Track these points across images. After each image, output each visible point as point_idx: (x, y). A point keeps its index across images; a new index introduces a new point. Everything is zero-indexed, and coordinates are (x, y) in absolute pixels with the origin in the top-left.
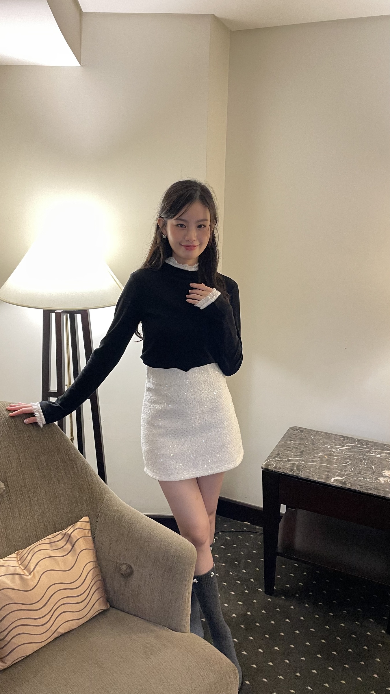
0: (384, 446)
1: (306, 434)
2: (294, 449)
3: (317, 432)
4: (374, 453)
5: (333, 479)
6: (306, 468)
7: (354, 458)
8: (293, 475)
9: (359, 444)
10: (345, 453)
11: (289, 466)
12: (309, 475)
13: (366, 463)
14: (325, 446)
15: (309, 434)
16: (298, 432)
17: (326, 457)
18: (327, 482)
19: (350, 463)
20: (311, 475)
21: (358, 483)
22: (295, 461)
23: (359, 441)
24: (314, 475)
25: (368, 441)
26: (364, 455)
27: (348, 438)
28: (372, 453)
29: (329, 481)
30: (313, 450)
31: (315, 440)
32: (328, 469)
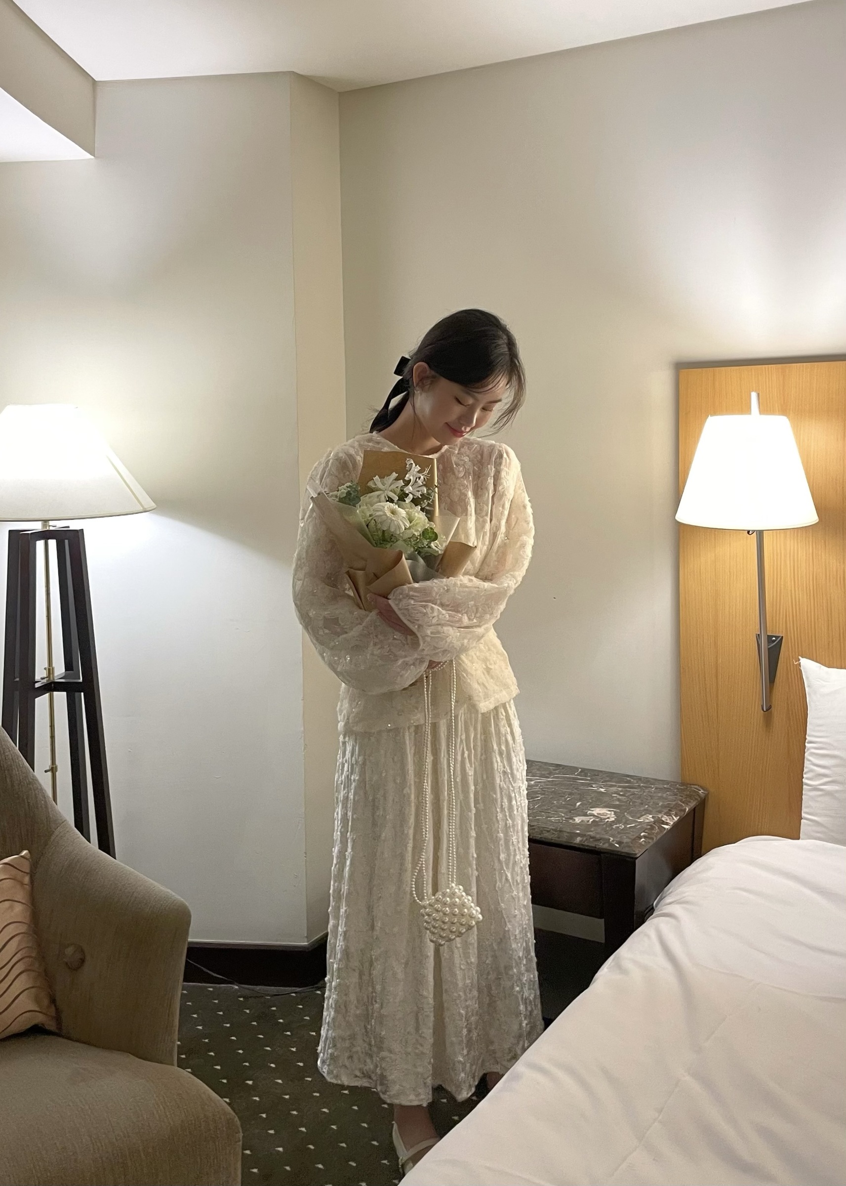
0: (625, 778)
4: (597, 786)
7: (552, 792)
9: (581, 776)
10: (541, 786)
13: (568, 799)
19: (539, 798)
23: (583, 770)
25: (601, 771)
26: (576, 789)
27: (564, 767)
28: (594, 786)
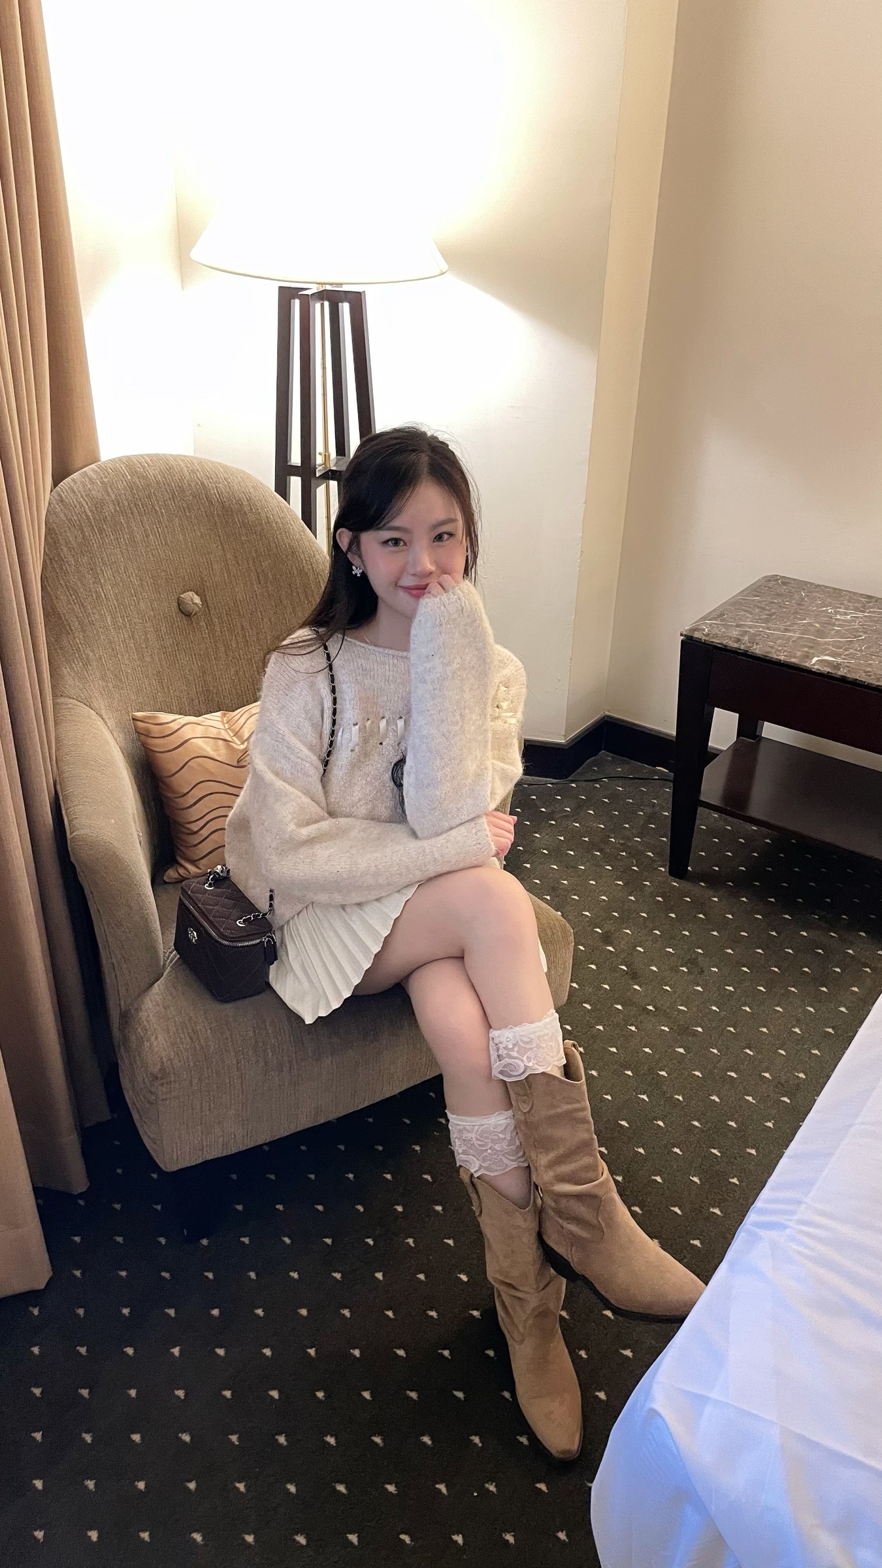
1: (793, 587)
2: (757, 610)
3: (818, 586)
5: (815, 659)
6: (768, 640)
8: (740, 649)
11: (736, 633)
12: (769, 649)
14: (824, 609)
15: (798, 588)
16: (778, 584)
17: (818, 625)
18: (803, 664)
19: (863, 638)
20: (773, 651)
21: (864, 668)
22: (750, 628)
24: (780, 651)
29: (807, 662)
30: (796, 613)
31: (806, 599)
32: (814, 643)
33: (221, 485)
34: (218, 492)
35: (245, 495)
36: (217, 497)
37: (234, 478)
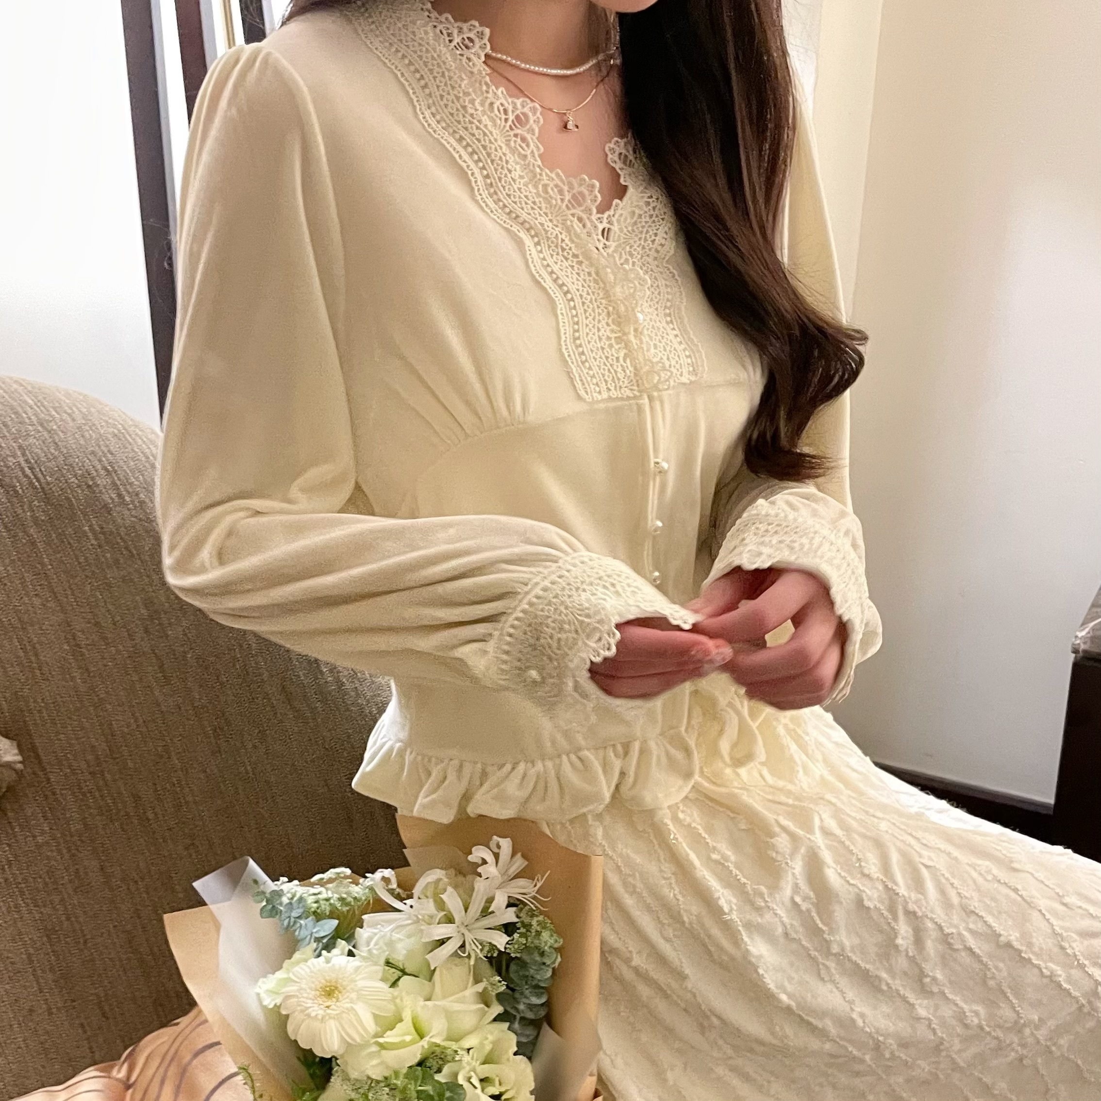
33: (31, 440)
34: (27, 461)
35: (100, 461)
36: (26, 476)
37: (65, 416)
